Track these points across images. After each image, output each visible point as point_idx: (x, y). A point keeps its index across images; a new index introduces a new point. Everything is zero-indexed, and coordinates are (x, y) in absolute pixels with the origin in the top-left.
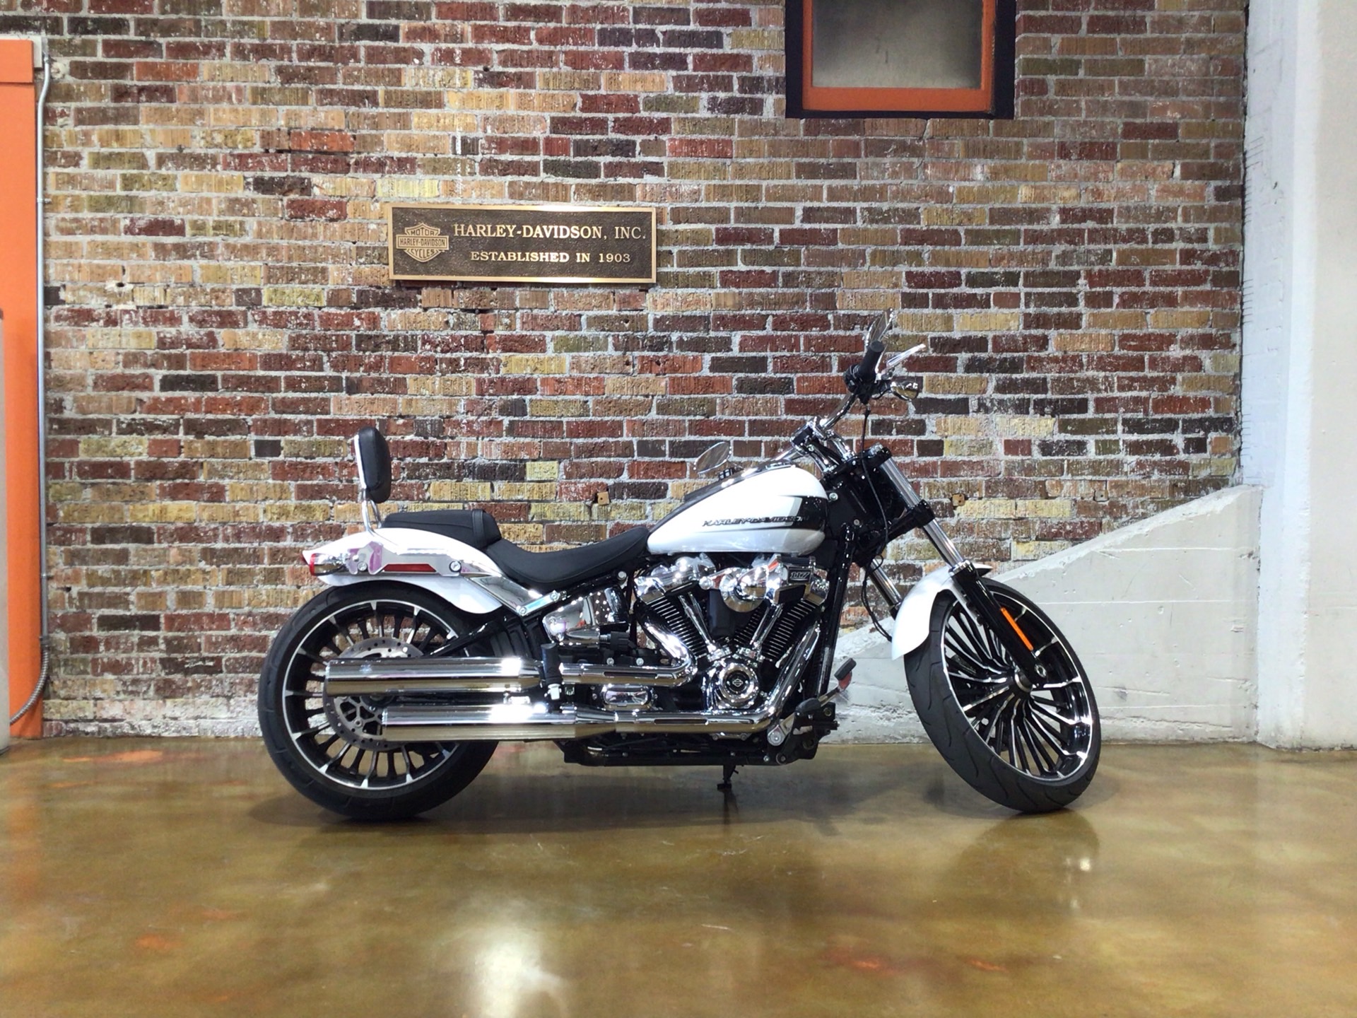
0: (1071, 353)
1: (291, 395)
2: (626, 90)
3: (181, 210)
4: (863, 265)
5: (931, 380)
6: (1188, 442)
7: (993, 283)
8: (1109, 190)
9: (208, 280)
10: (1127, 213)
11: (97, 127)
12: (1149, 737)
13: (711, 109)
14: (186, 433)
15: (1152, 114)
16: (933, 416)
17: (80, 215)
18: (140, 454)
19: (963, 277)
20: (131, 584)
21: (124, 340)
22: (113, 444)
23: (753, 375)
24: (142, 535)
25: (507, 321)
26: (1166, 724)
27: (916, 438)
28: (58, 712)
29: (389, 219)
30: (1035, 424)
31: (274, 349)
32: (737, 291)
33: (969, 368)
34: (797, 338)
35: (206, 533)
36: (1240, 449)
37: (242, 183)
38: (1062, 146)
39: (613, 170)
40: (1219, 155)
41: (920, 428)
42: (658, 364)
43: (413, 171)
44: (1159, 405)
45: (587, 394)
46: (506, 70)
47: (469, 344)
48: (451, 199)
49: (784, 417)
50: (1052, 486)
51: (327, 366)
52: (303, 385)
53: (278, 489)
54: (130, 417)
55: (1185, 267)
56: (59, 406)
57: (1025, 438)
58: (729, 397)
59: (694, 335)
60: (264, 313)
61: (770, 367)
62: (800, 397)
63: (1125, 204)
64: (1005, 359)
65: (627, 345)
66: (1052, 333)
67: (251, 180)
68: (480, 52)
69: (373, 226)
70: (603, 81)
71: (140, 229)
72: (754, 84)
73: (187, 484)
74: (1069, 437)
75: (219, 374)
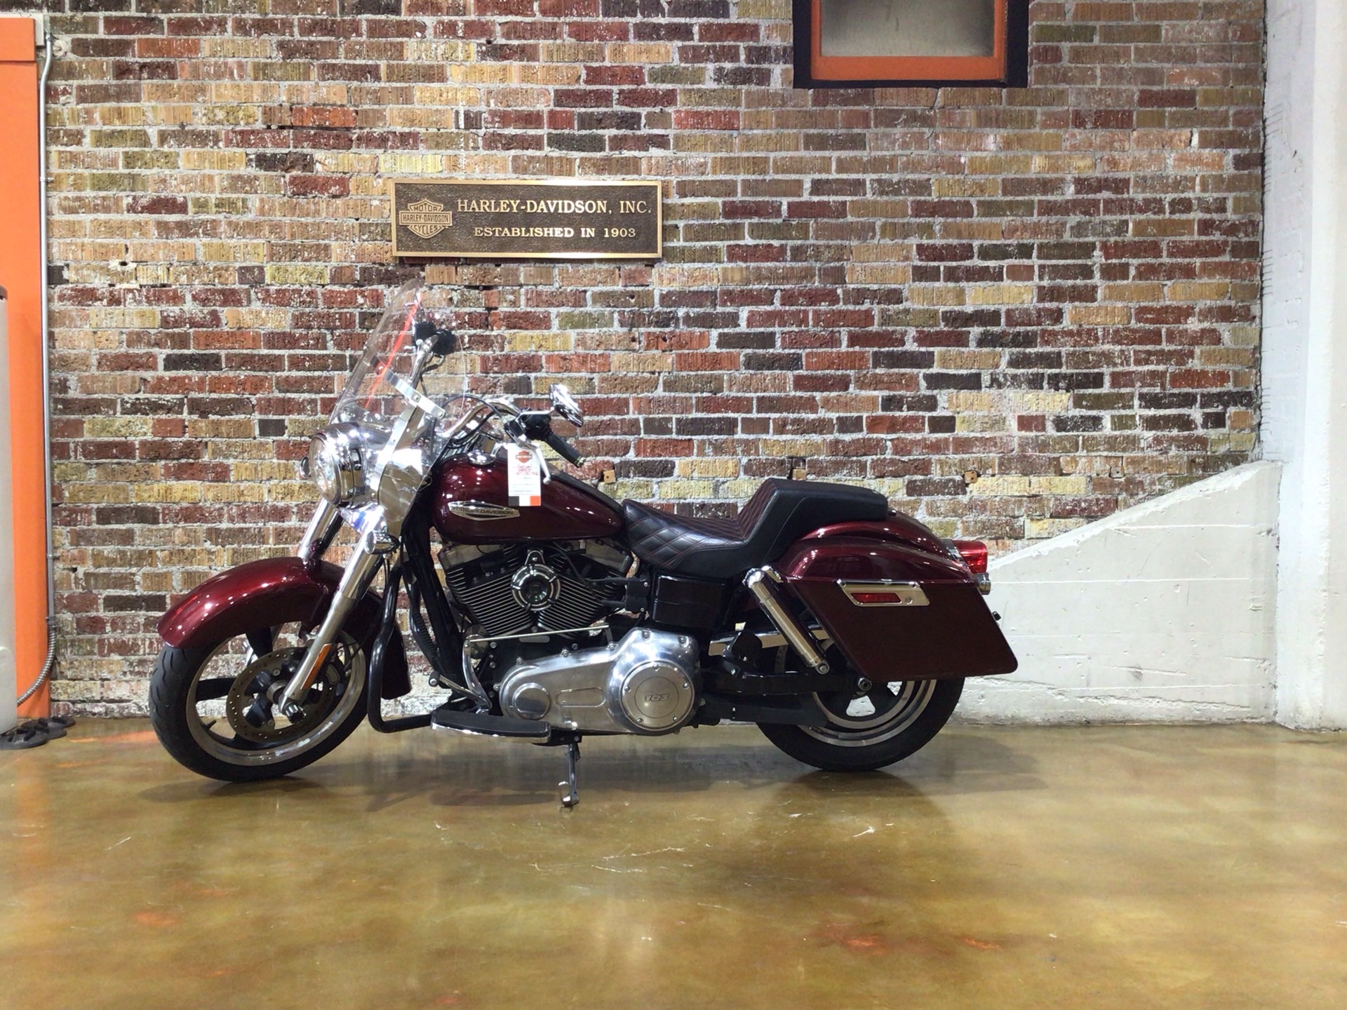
0: (1085, 327)
1: (295, 373)
2: (632, 61)
3: (183, 187)
4: (873, 237)
5: (943, 355)
6: (1207, 417)
7: (1006, 255)
8: (1125, 159)
9: (211, 257)
10: (1143, 183)
11: (99, 105)
12: (1164, 717)
13: (718, 80)
14: (190, 413)
15: (1169, 82)
16: (944, 391)
17: (83, 194)
18: (145, 434)
19: (976, 250)
20: (137, 565)
21: (127, 319)
22: (117, 424)
23: (761, 351)
24: (146, 515)
25: (511, 297)
26: (1183, 704)
27: (928, 414)
28: (66, 693)
29: (392, 195)
30: (1049, 399)
31: (277, 327)
32: (744, 265)
33: (981, 342)
34: (806, 312)
35: (210, 513)
36: (1260, 424)
37: (244, 159)
38: (1077, 114)
39: (618, 143)
40: (1238, 122)
41: (932, 404)
42: (665, 340)
43: (415, 147)
44: (1176, 379)
45: (593, 371)
46: (509, 42)
47: (473, 321)
48: (454, 174)
49: (793, 393)
50: (1067, 463)
51: (330, 344)
52: (307, 364)
53: (282, 469)
54: (134, 396)
55: (1204, 238)
56: (63, 386)
57: (1039, 413)
58: (737, 374)
59: (701, 310)
60: (267, 291)
61: (778, 343)
62: (809, 373)
63: (1141, 174)
64: (1019, 333)
65: (633, 321)
66: (1067, 307)
67: (253, 157)
68: (483, 25)
69: (375, 203)
70: (607, 53)
71: (142, 208)
72: (760, 54)
73: (192, 464)
74: (1084, 412)
75: (223, 353)
